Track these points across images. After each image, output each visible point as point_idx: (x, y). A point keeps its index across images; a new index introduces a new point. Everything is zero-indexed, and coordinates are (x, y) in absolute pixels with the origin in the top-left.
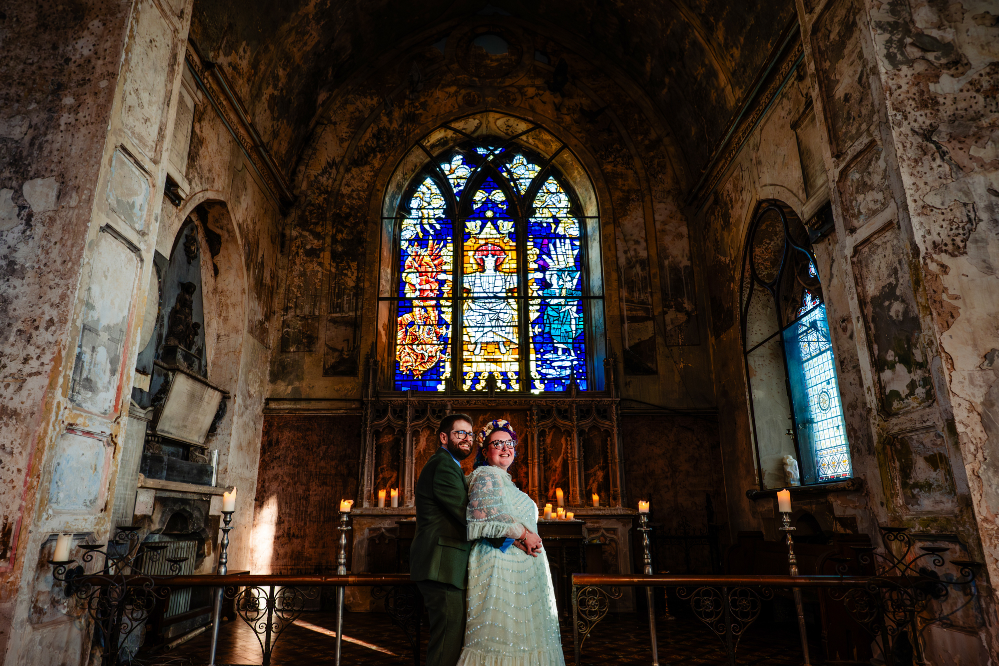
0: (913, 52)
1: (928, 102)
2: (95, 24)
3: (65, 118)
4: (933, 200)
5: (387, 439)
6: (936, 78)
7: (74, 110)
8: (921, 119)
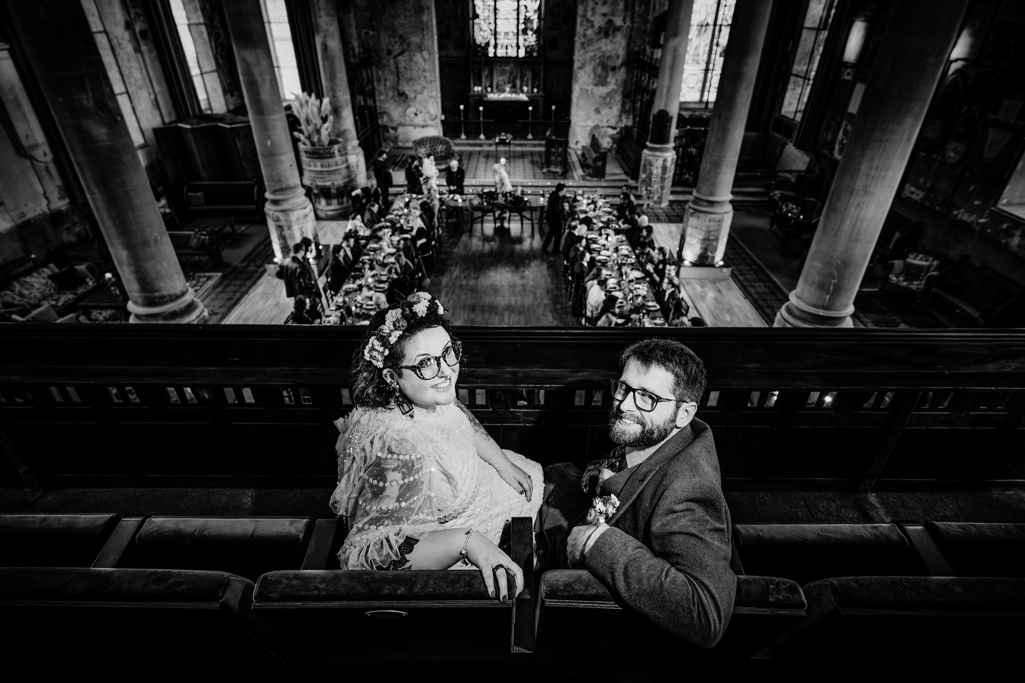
0: (585, 23)
1: (585, 36)
2: (426, 12)
3: (426, 37)
4: (580, 58)
5: (476, 71)
6: (587, 29)
7: (427, 34)
8: (582, 40)
